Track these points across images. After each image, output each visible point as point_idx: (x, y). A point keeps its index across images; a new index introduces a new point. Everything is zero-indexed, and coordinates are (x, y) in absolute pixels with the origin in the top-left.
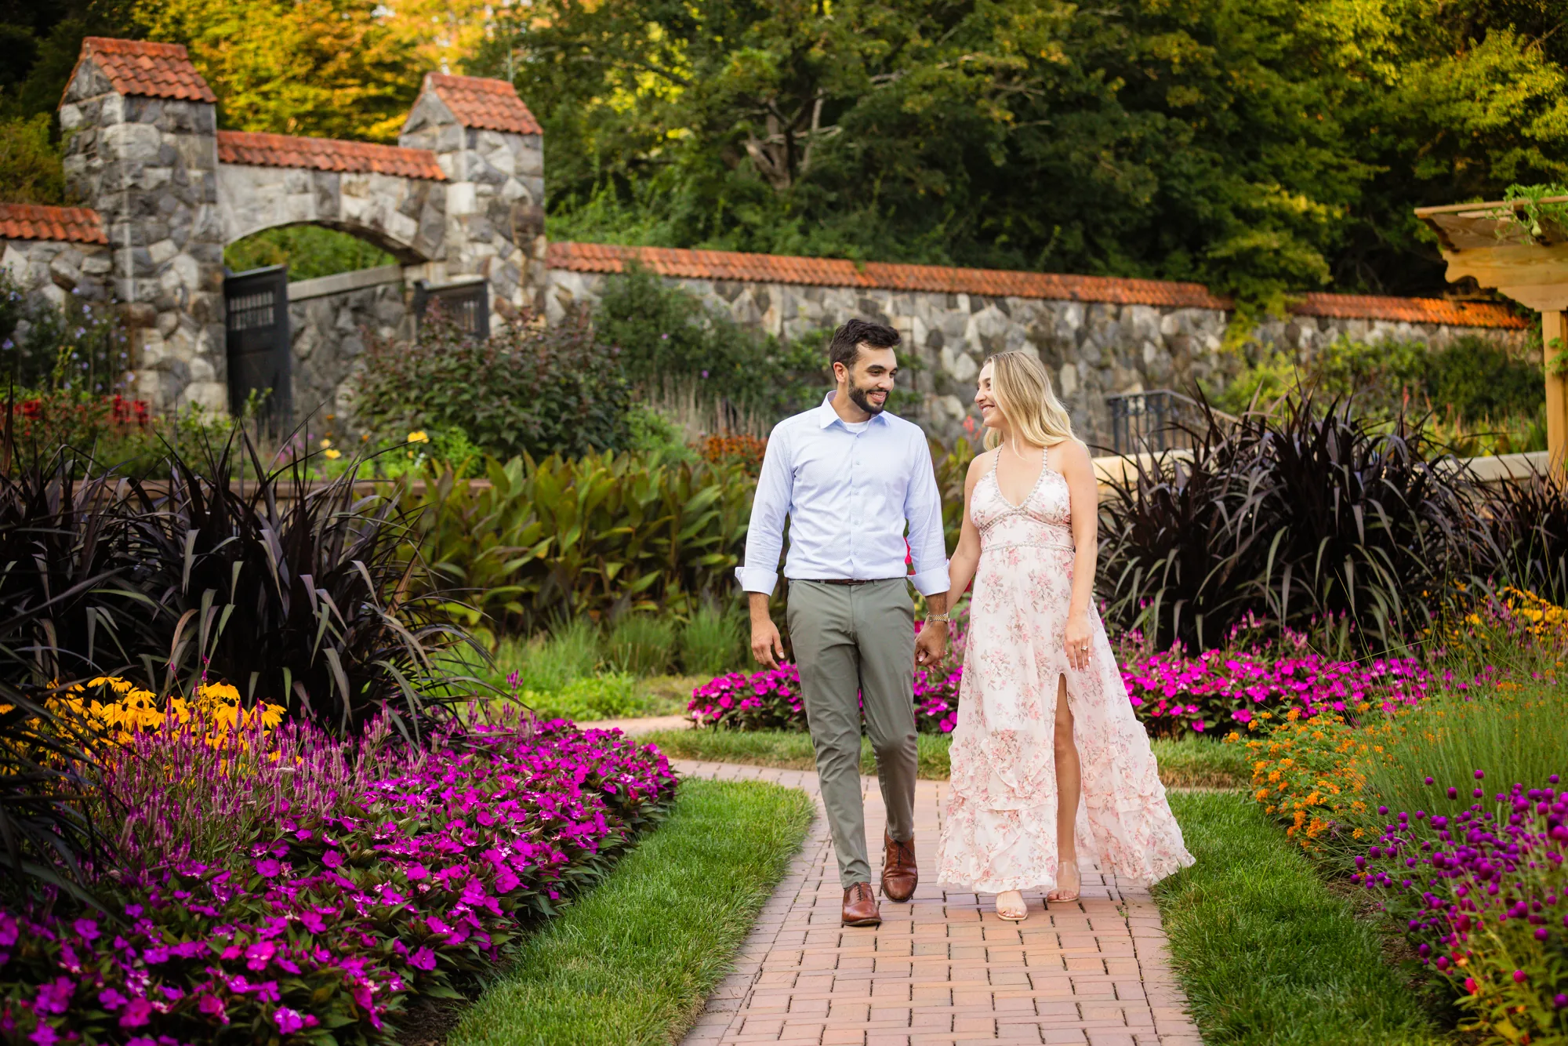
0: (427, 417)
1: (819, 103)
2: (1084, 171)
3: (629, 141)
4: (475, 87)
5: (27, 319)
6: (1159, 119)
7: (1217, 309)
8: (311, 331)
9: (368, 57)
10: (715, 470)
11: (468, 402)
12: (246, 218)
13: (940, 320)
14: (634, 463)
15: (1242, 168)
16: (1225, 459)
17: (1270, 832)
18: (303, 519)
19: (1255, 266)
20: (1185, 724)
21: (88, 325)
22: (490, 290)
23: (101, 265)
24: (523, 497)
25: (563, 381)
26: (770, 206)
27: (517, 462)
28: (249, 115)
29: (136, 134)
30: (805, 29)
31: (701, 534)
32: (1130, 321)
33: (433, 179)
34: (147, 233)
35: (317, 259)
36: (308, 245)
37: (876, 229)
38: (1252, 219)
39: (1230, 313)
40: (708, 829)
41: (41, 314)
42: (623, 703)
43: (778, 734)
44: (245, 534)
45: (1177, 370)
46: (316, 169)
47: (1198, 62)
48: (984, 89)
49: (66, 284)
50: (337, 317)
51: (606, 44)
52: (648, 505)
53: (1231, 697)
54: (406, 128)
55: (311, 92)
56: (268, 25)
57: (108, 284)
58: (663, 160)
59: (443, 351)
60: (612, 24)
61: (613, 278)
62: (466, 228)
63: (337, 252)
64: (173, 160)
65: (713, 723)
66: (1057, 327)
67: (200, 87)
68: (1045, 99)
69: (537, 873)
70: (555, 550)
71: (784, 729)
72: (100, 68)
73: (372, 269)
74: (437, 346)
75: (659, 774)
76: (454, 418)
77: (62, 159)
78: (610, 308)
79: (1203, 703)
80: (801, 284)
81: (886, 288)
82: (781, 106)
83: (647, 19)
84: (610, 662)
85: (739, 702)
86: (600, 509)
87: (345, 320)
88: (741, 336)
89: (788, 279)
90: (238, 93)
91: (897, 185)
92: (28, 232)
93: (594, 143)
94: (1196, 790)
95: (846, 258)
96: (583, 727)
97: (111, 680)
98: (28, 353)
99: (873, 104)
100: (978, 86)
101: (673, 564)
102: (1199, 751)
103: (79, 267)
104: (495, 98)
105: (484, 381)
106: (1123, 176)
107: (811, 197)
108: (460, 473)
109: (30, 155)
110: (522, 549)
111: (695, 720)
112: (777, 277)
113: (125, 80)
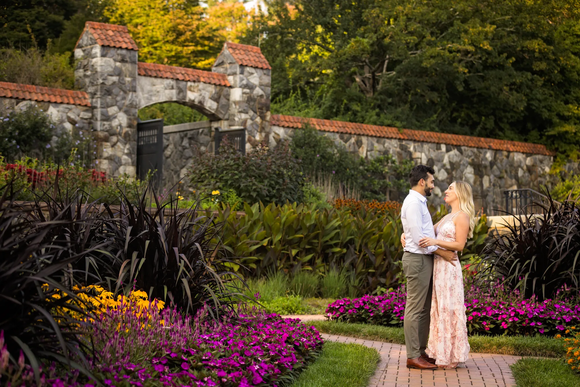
0: (220, 185)
1: (386, 62)
2: (496, 95)
3: (306, 73)
4: (244, 48)
5: (56, 136)
6: (529, 75)
7: (550, 156)
8: (171, 146)
9: (199, 34)
10: (339, 212)
11: (237, 179)
12: (148, 99)
13: (433, 155)
14: (305, 208)
15: (562, 97)
16: (557, 219)
17: (573, 377)
18: (174, 224)
19: (566, 139)
20: (536, 330)
21: (81, 140)
22: (246, 133)
23: (88, 115)
24: (258, 220)
25: (277, 172)
26: (364, 104)
27: (257, 205)
28: (148, 56)
29: (105, 62)
30: (383, 30)
31: (331, 239)
32: (513, 159)
33: (225, 86)
34: (107, 103)
35: (175, 117)
36: (172, 111)
37: (408, 115)
38: (565, 119)
39: (555, 157)
40: (336, 363)
41: (62, 134)
42: (297, 308)
43: (363, 325)
44: (151, 229)
45: (532, 180)
46: (177, 79)
47: (545, 52)
48: (456, 58)
49: (73, 122)
50: (182, 141)
51: (299, 33)
52: (310, 226)
53: (556, 319)
54: (215, 64)
55: (174, 47)
56: (158, 19)
57: (90, 123)
58: (320, 83)
59: (228, 157)
60: (302, 25)
61: (297, 130)
62: (238, 107)
63: (183, 114)
64: (119, 73)
65: (336, 318)
66: (482, 160)
67: (132, 44)
68: (481, 64)
69: (269, 377)
70: (271, 243)
71: (366, 323)
72: (92, 34)
73: (197, 122)
74: (226, 155)
75: (316, 339)
76: (231, 186)
77: (74, 70)
78: (295, 143)
79: (544, 322)
80: (376, 137)
81: (411, 140)
82: (371, 62)
83: (316, 24)
84: (292, 290)
85: (347, 310)
86: (290, 227)
87: (185, 142)
88: (350, 157)
89: (370, 134)
90: (144, 47)
91: (417, 97)
92: (59, 100)
93: (291, 74)
94: (541, 358)
95: (395, 127)
96: (284, 317)
97: (95, 287)
98: (56, 150)
99: (409, 62)
100: (454, 58)
101: (319, 251)
102: (542, 342)
103: (79, 116)
104: (252, 54)
105: (244, 171)
106: (513, 98)
107: (382, 100)
108: (232, 209)
109: (62, 69)
110: (257, 241)
111: (328, 317)
112: (366, 134)
113: (102, 40)
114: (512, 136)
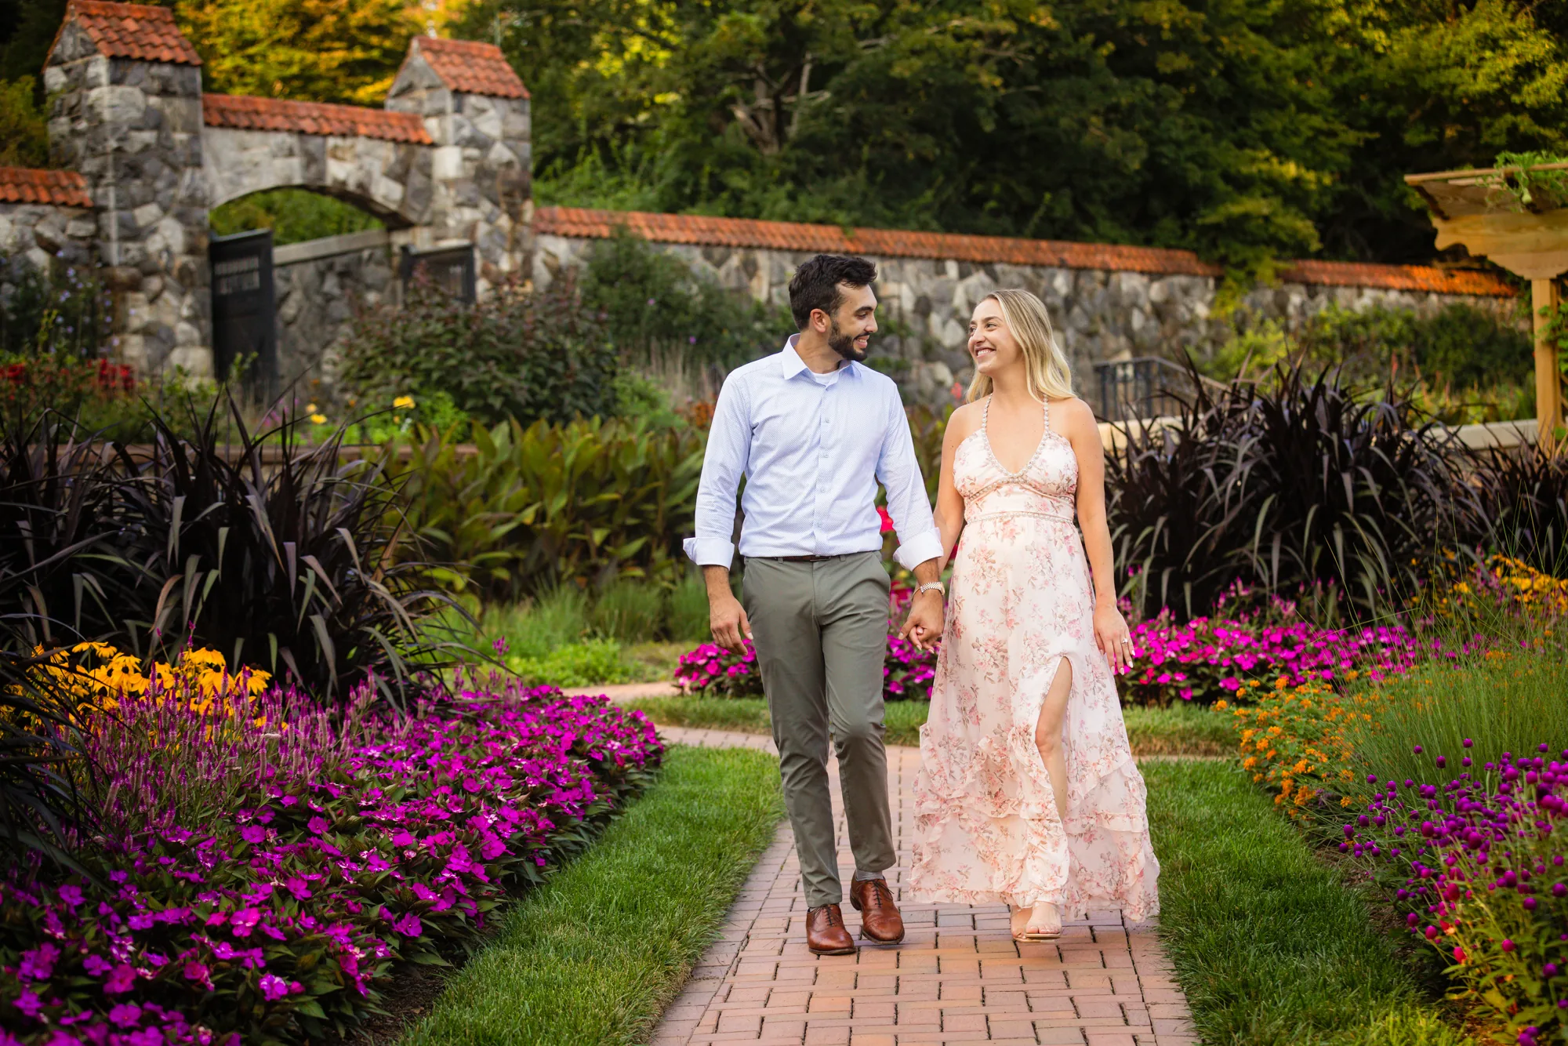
0: (413, 382)
1: (807, 69)
2: (1073, 137)
3: (617, 106)
4: (462, 50)
5: (11, 281)
6: (1149, 85)
7: (1205, 277)
8: (297, 296)
9: (355, 19)
11: (455, 367)
12: (231, 182)
13: (929, 287)
14: (622, 429)
15: (1231, 134)
16: (1214, 426)
17: (1257, 800)
18: (290, 486)
19: (1245, 233)
20: (1172, 692)
21: (73, 289)
22: (477, 255)
23: (86, 228)
24: (509, 463)
25: (550, 346)
26: (758, 171)
27: (504, 427)
28: (235, 78)
29: (121, 97)
31: (687, 501)
32: (1119, 287)
33: (420, 143)
34: (132, 198)
35: (303, 223)
36: (294, 209)
37: (865, 195)
38: (1242, 185)
39: (1219, 280)
40: (694, 796)
41: (25, 278)
42: (610, 670)
44: (230, 499)
45: (1166, 337)
46: (302, 133)
47: (1188, 28)
48: (973, 54)
49: (50, 247)
50: (322, 282)
51: (594, 8)
52: (635, 472)
53: (1219, 665)
54: (393, 91)
55: (297, 55)
57: (92, 248)
58: (651, 125)
59: (430, 316)
61: (600, 243)
62: (452, 192)
63: (323, 215)
64: (156, 121)
65: (700, 689)
67: (185, 50)
68: (1034, 65)
69: (523, 840)
70: (541, 516)
72: (84, 30)
73: (358, 233)
74: (423, 311)
75: (646, 741)
76: (441, 383)
77: (46, 121)
78: (597, 274)
79: (1191, 671)
80: (789, 250)
81: (874, 254)
82: (769, 71)
84: (596, 629)
85: (725, 669)
86: (587, 476)
87: (331, 284)
88: (729, 302)
89: (775, 244)
90: (223, 56)
91: (886, 150)
92: (13, 195)
93: (581, 108)
94: (1183, 758)
95: (833, 223)
96: (570, 693)
97: (95, 645)
98: (12, 317)
99: (861, 69)
100: (968, 51)
101: (660, 531)
102: (1187, 719)
103: (64, 230)
104: (482, 62)
105: (471, 346)
106: (1112, 142)
107: (799, 162)
108: (446, 438)
109: (15, 118)
110: (508, 515)
111: (681, 687)
112: (765, 243)
113: (110, 43)
114: (1114, 233)
